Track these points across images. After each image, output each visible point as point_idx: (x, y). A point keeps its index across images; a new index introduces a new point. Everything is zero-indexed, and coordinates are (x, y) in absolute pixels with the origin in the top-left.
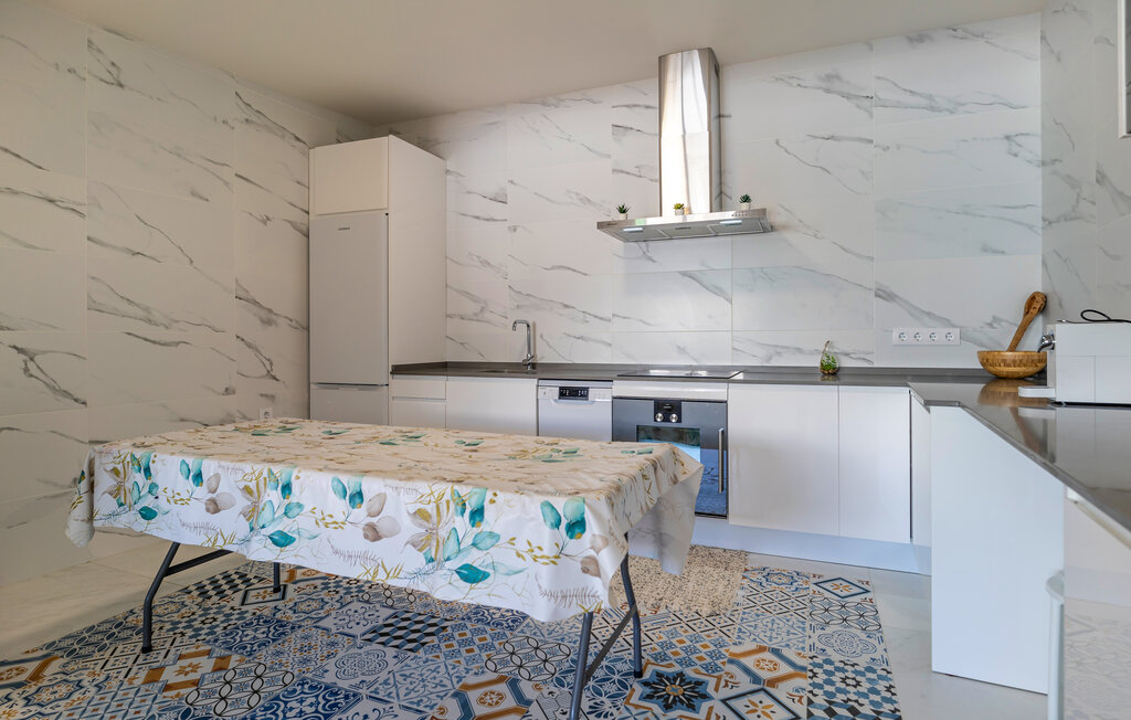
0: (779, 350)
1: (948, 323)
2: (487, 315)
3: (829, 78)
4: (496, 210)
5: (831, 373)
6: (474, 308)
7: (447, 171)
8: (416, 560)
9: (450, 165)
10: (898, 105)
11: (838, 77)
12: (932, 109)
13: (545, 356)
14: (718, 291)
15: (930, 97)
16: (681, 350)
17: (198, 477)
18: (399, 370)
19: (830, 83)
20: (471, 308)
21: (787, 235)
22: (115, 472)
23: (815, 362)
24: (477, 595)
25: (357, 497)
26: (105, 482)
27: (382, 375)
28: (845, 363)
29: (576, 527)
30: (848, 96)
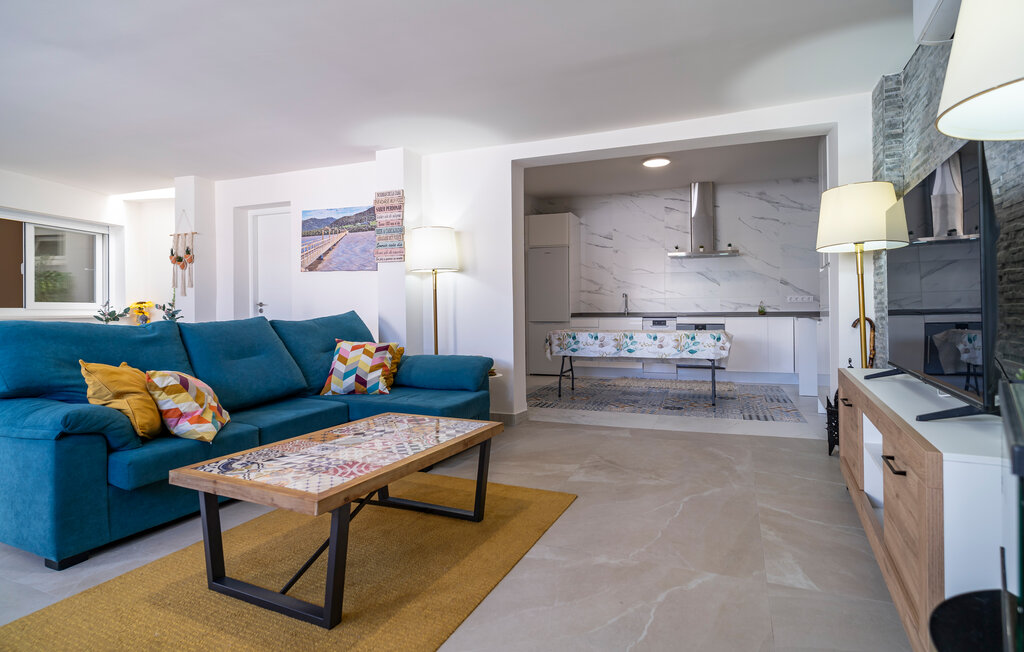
0: (740, 305)
1: (808, 293)
2: (603, 291)
3: (761, 194)
4: (607, 243)
5: (762, 313)
6: (597, 287)
7: (581, 224)
8: (675, 351)
9: (583, 220)
10: (789, 207)
11: (765, 194)
12: (802, 209)
13: (632, 309)
14: (714, 280)
15: (802, 204)
16: (697, 306)
17: (596, 338)
18: (574, 315)
19: (761, 196)
20: (594, 288)
21: (744, 257)
22: (559, 339)
23: (756, 310)
24: (694, 356)
25: (655, 338)
26: (555, 342)
27: (567, 317)
28: (768, 310)
29: (719, 339)
30: (768, 202)
